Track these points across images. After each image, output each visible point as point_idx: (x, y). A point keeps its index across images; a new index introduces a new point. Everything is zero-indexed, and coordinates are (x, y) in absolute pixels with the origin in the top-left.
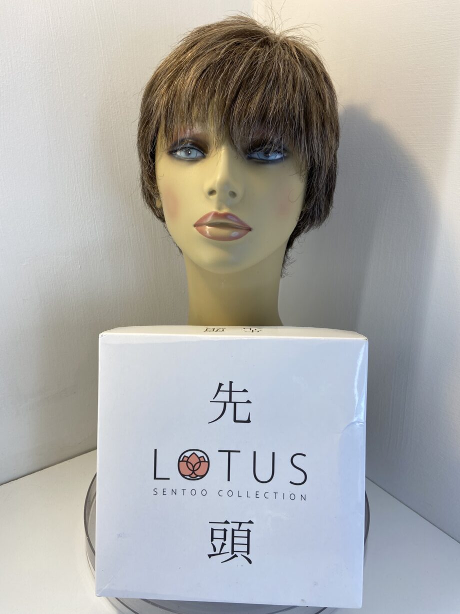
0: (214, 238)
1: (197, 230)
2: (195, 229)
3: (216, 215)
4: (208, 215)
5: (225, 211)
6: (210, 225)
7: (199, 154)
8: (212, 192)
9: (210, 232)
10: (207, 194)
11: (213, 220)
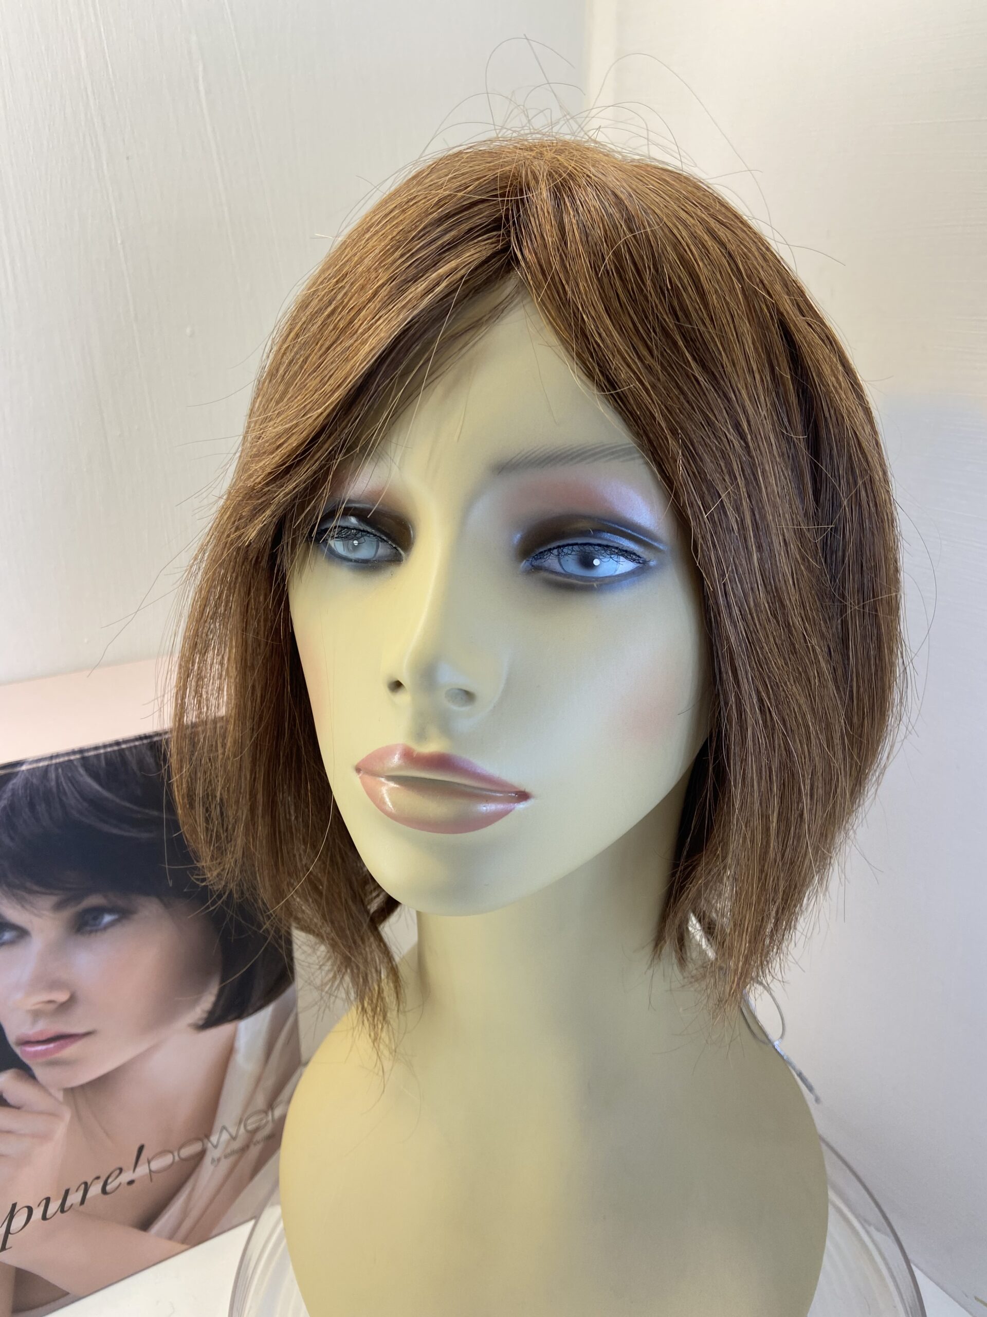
4: (388, 752)
7: (383, 550)
9: (394, 804)
10: (388, 689)
11: (400, 768)
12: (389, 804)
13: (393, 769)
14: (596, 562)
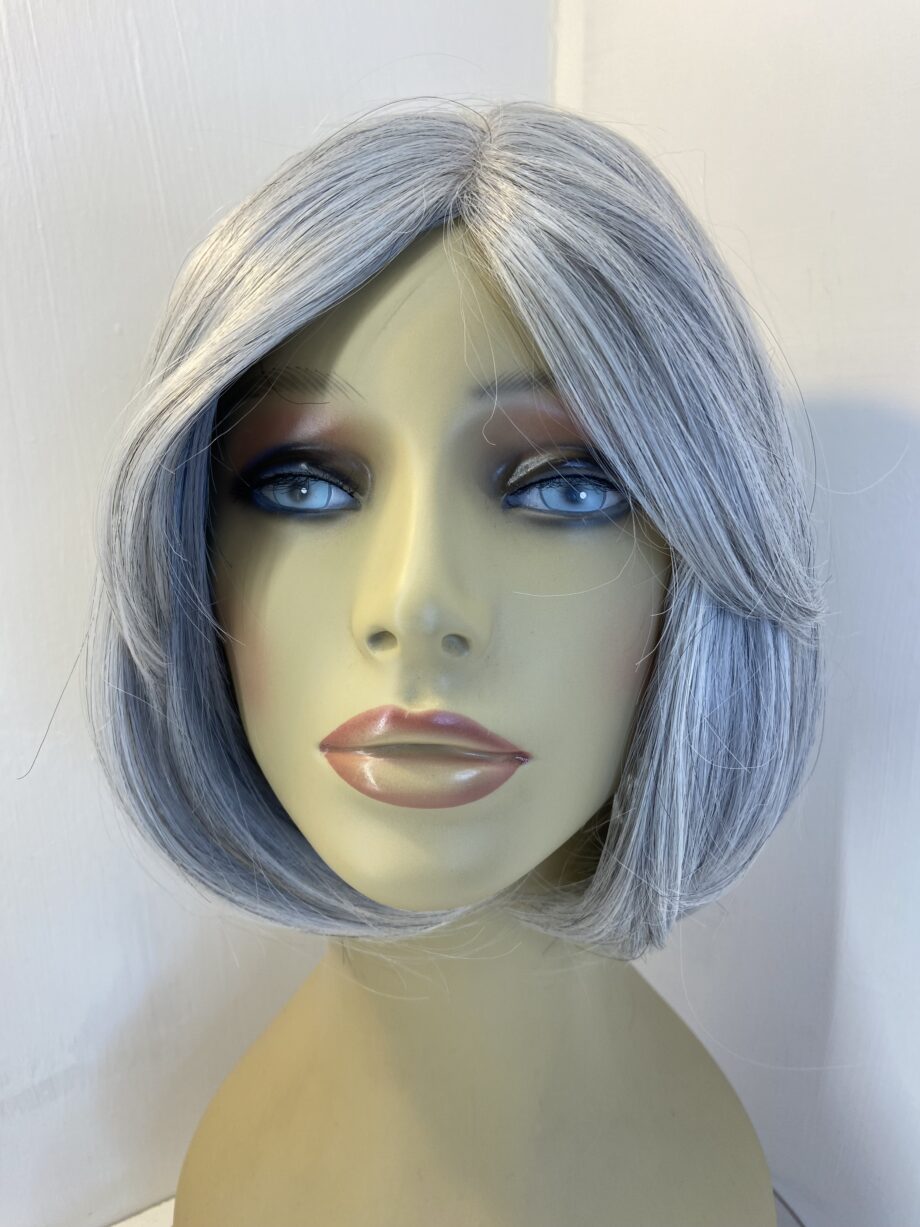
0: (390, 797)
1: (332, 763)
2: (321, 759)
3: (398, 719)
4: (370, 718)
5: (428, 704)
6: (380, 750)
7: (337, 497)
8: (380, 637)
9: (378, 780)
10: (365, 643)
11: (386, 735)
12: (373, 781)
13: (378, 737)
14: (583, 495)
